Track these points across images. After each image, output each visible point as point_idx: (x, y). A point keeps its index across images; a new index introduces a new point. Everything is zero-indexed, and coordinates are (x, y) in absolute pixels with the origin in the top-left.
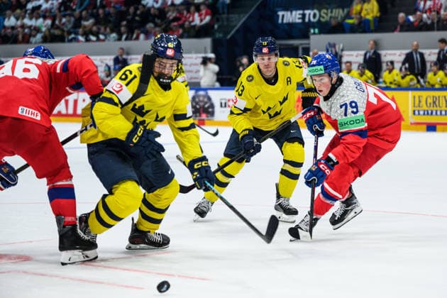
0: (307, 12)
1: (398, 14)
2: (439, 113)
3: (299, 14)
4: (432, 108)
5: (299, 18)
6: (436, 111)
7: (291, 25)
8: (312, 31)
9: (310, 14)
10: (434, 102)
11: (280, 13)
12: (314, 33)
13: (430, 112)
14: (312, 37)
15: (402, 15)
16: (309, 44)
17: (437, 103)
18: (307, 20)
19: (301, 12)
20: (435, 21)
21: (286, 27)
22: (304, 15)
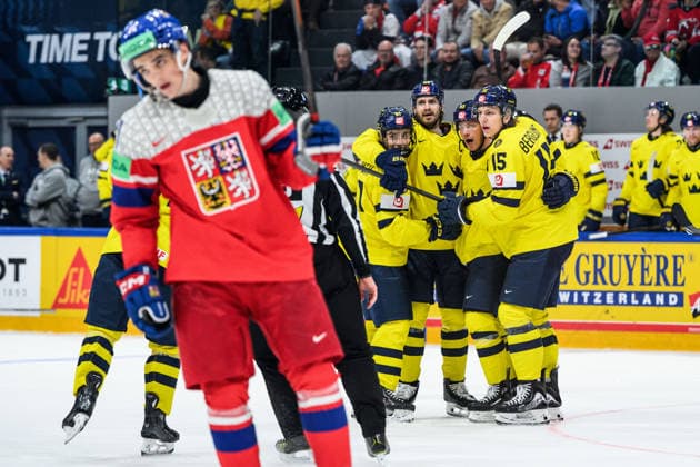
0: (101, 37)
1: (333, 46)
2: (610, 298)
3: (82, 42)
4: (590, 287)
5: (80, 53)
6: (604, 294)
7: (61, 69)
8: (114, 85)
9: (108, 42)
10: (598, 271)
11: (33, 39)
12: (119, 92)
13: (586, 295)
14: (112, 99)
15: (342, 48)
16: (106, 117)
17: (606, 272)
18: (100, 57)
19: (87, 36)
20: (425, 64)
21: (48, 75)
22: (93, 44)
